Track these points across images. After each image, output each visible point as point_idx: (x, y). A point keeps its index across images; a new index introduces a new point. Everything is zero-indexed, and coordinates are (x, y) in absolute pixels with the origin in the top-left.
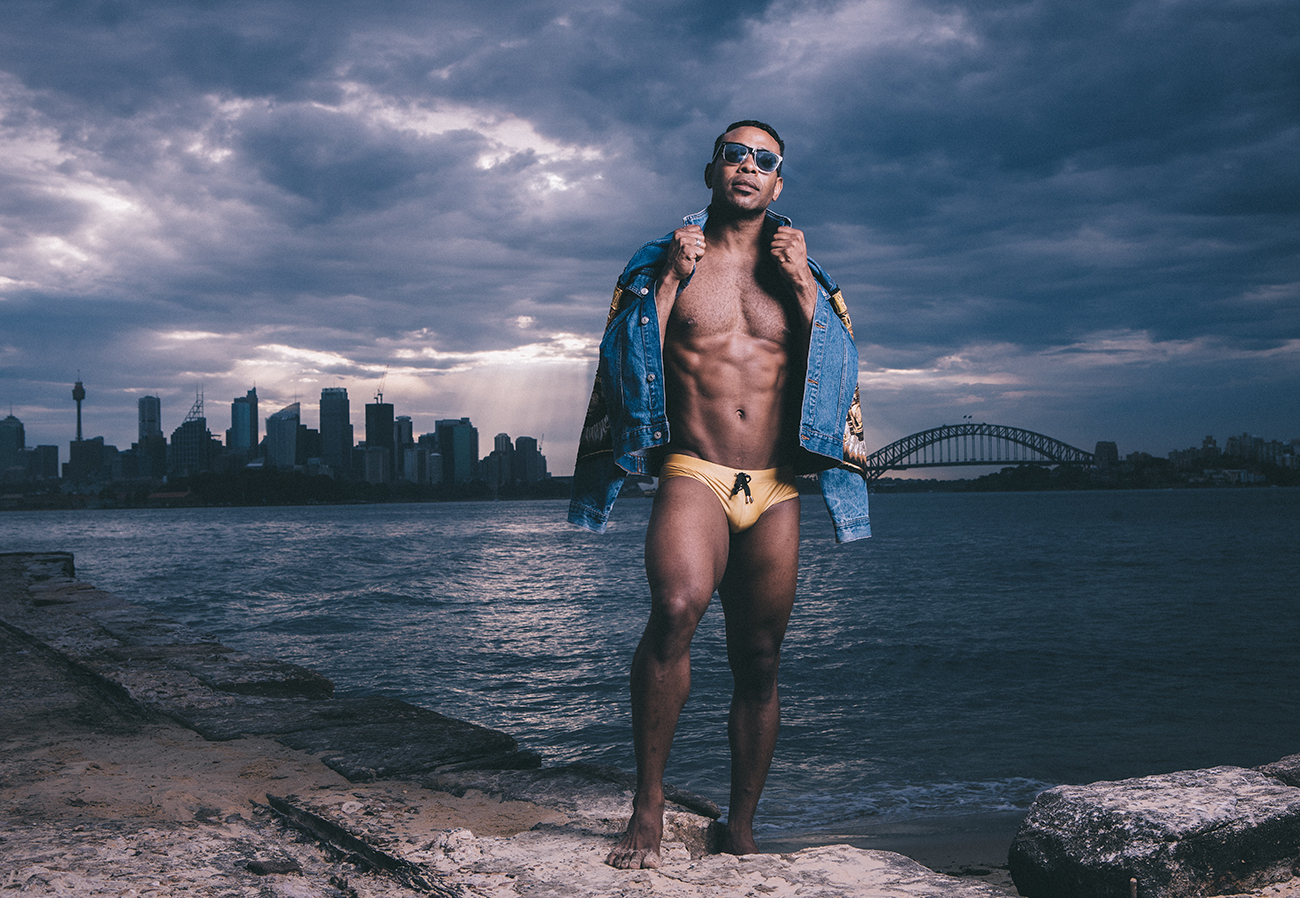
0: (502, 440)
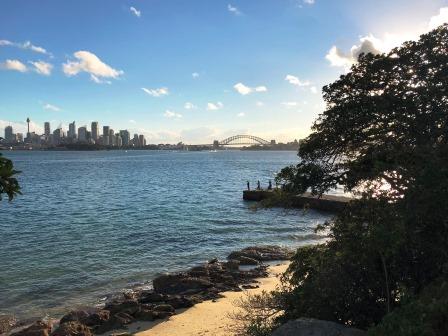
0: (136, 136)
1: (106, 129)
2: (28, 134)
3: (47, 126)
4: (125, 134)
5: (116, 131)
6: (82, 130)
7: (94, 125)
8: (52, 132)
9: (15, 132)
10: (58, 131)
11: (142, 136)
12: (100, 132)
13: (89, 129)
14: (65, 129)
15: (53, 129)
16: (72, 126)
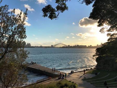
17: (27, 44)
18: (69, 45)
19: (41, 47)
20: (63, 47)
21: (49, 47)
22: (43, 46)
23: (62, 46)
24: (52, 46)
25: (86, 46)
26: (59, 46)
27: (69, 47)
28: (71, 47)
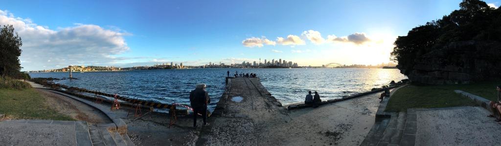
1: (284, 61)
2: (260, 63)
3: (265, 61)
4: (290, 63)
5: (288, 62)
6: (276, 61)
7: (280, 60)
8: (267, 63)
9: (256, 63)
10: (269, 62)
11: (296, 64)
12: (282, 62)
13: (279, 61)
14: (271, 62)
15: (267, 62)
16: (273, 60)
17: (293, 64)
18: (345, 65)
19: (310, 67)
20: (338, 67)
21: (319, 67)
22: (312, 66)
23: (336, 65)
24: (323, 66)
25: (365, 65)
26: (332, 66)
27: (345, 67)
28: (348, 67)
